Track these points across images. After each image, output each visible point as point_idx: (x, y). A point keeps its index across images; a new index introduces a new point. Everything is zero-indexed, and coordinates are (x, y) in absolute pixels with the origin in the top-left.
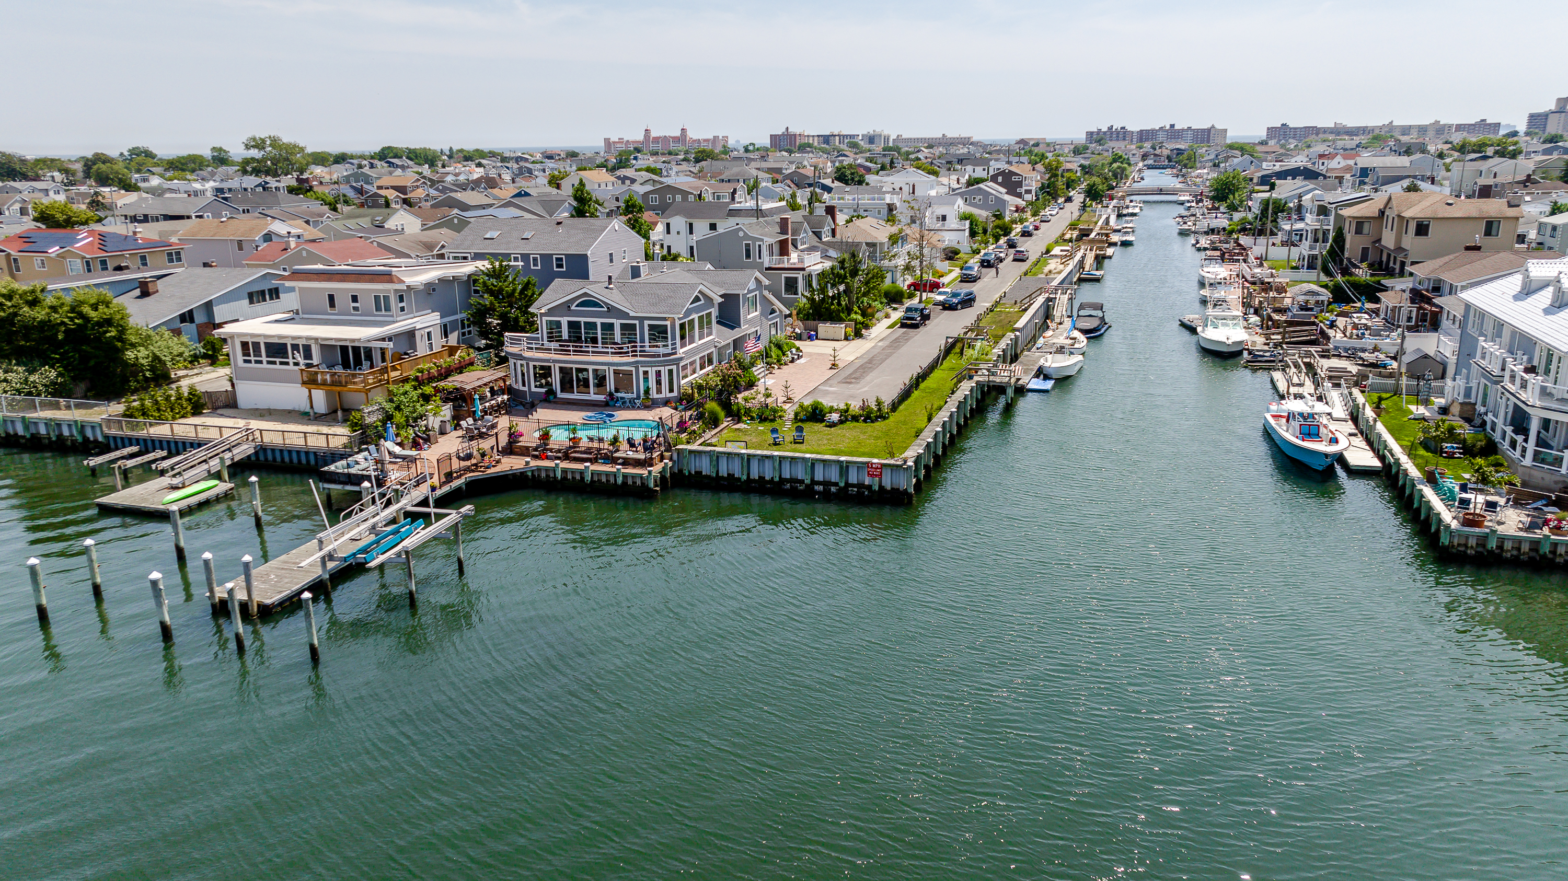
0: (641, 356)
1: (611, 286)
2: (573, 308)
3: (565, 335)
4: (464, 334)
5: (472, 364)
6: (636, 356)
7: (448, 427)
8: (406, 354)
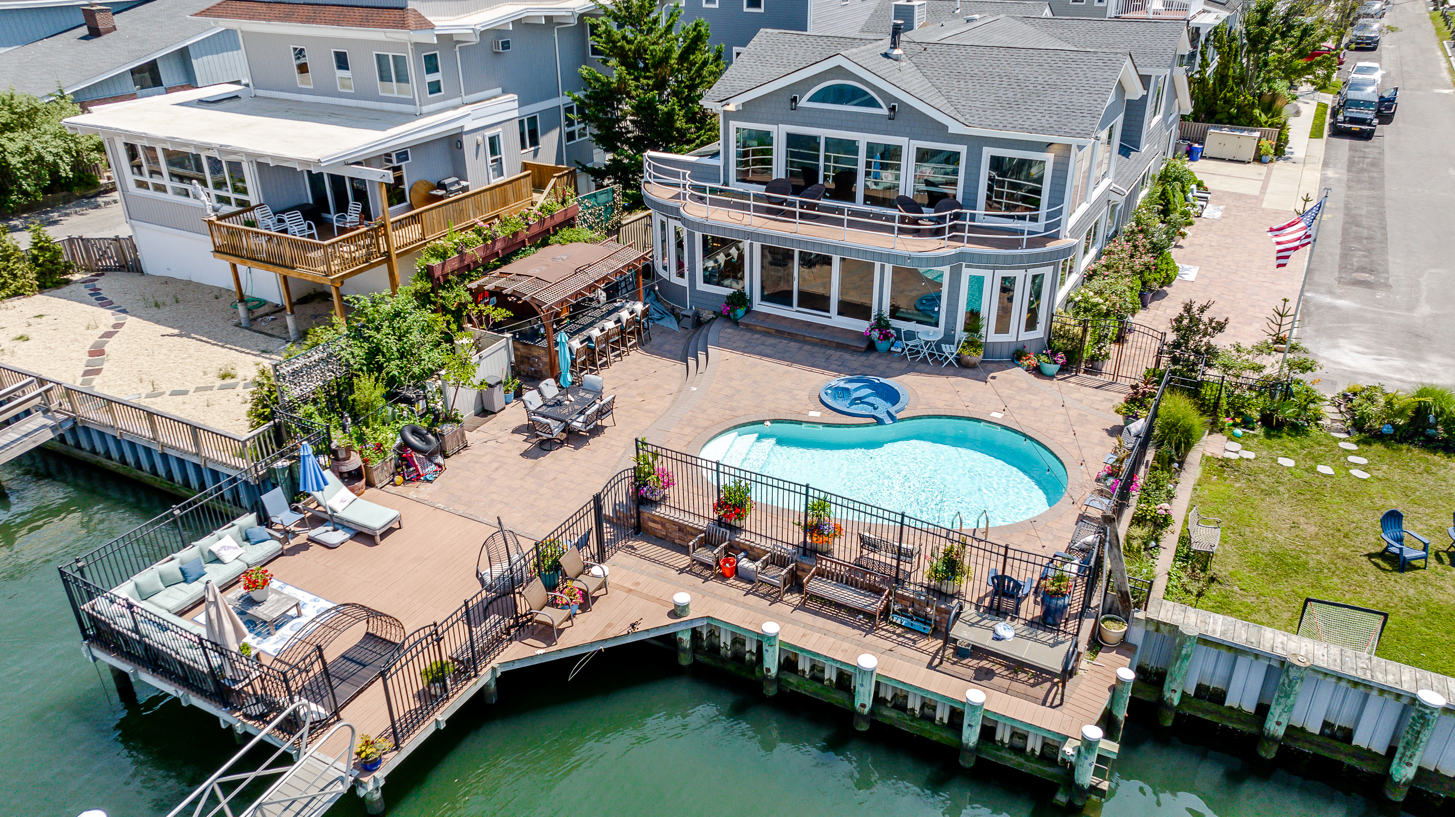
0: (971, 240)
1: (897, 52)
2: (803, 103)
3: (779, 170)
4: (571, 136)
5: (569, 223)
6: (961, 239)
7: (498, 395)
8: (441, 186)
